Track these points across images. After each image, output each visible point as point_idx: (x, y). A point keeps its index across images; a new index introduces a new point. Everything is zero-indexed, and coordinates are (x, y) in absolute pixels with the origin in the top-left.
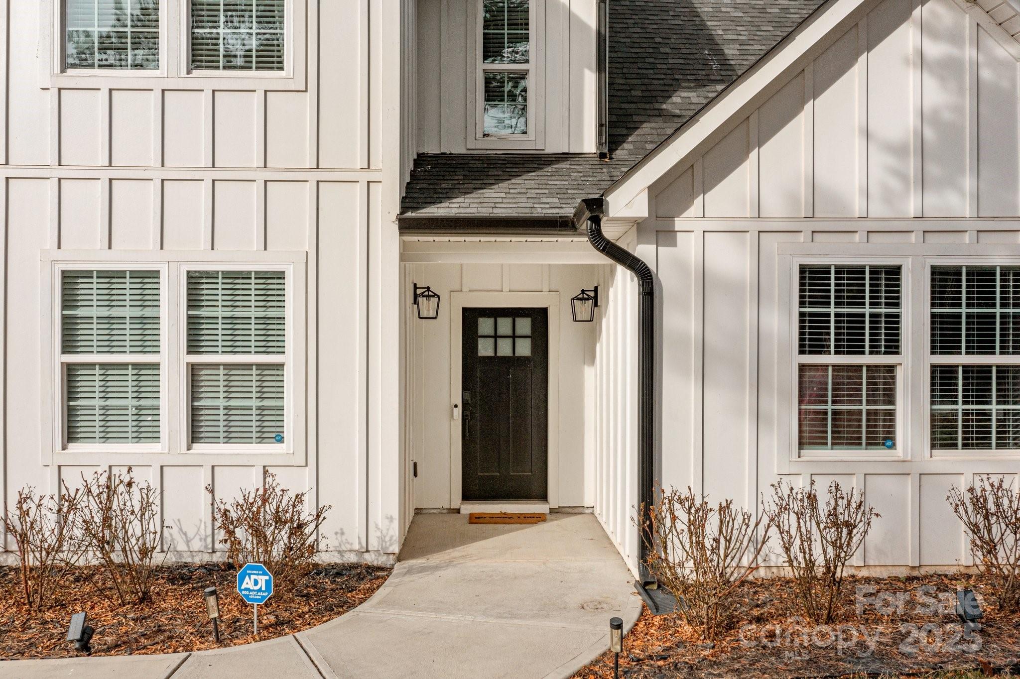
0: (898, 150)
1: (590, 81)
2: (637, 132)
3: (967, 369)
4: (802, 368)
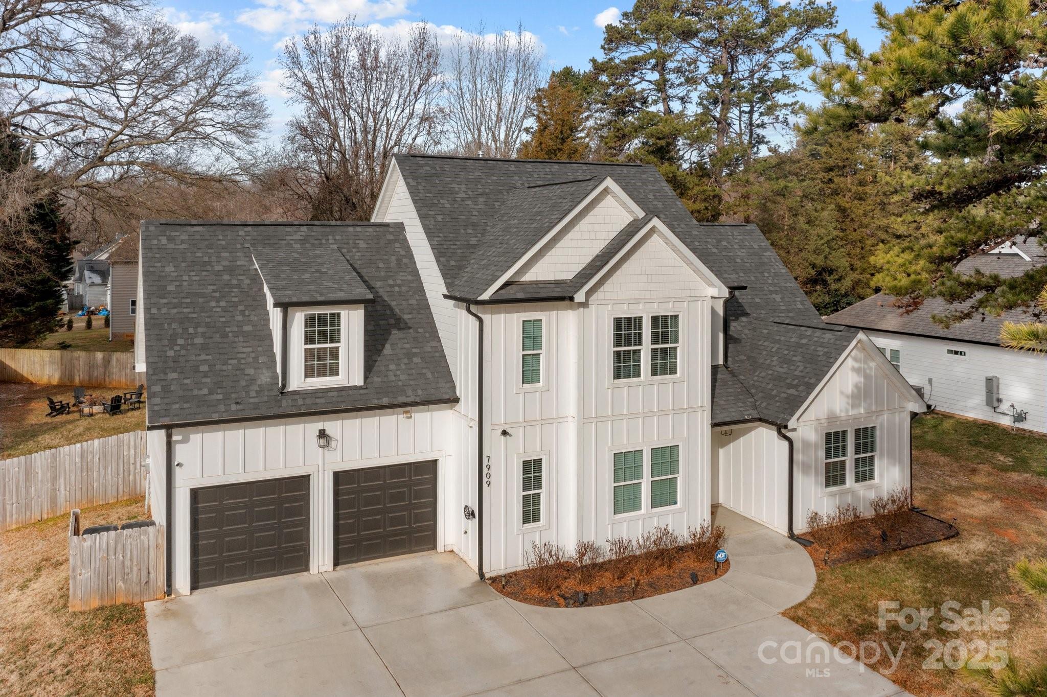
0: (848, 396)
3: (862, 458)
4: (826, 464)
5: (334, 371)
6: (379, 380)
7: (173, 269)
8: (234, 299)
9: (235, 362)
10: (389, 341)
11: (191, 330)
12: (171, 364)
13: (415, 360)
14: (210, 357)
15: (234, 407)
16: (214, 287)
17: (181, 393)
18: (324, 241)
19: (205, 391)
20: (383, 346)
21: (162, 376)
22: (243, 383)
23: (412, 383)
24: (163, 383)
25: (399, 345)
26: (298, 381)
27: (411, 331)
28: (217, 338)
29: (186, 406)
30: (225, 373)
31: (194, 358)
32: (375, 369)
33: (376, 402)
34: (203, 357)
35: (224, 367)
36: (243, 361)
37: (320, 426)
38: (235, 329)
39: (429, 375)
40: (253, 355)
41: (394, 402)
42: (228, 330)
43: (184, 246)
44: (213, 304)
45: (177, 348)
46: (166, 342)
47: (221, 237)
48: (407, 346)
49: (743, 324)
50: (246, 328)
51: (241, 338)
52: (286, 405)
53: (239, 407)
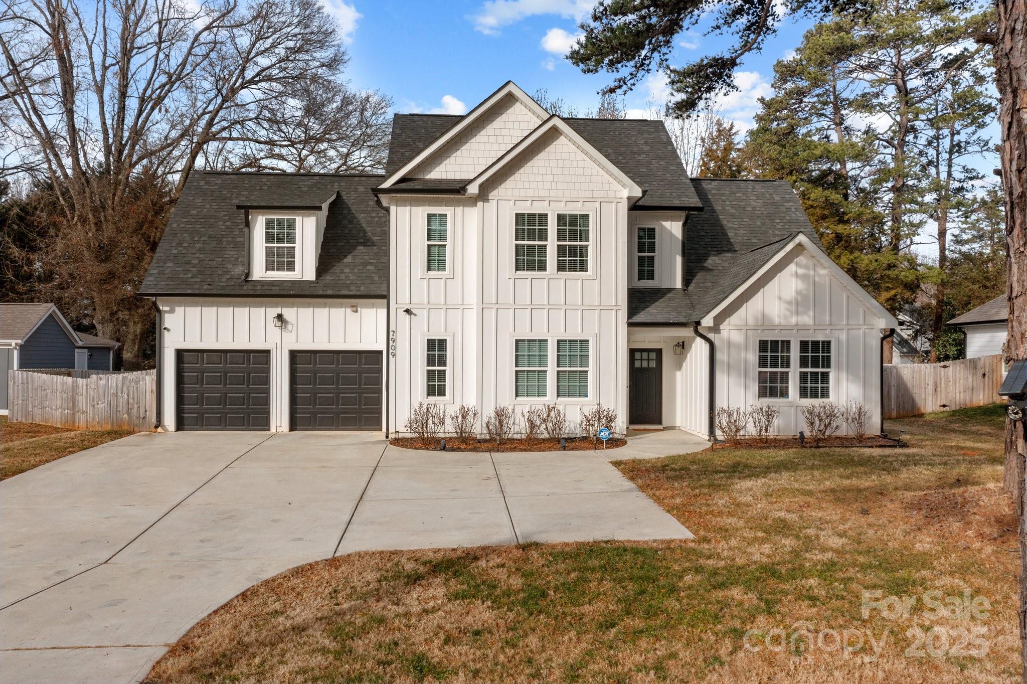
0: (789, 303)
1: (679, 260)
2: (696, 278)
3: (811, 373)
4: (760, 372)
5: (291, 267)
6: (331, 278)
7: (200, 201)
8: (238, 221)
9: (221, 259)
10: (352, 254)
11: (196, 239)
12: (172, 258)
13: (368, 267)
14: (202, 256)
15: (206, 287)
16: (226, 213)
17: (171, 276)
18: (329, 187)
19: (189, 276)
20: (345, 256)
21: (162, 265)
22: (220, 273)
23: (358, 282)
24: (161, 269)
25: (360, 257)
26: (259, 272)
27: (375, 248)
28: (214, 244)
29: (170, 283)
30: (208, 266)
31: (190, 255)
32: (331, 271)
33: (321, 293)
34: (198, 255)
35: (210, 263)
36: (226, 259)
37: (278, 311)
38: (230, 239)
39: (376, 278)
40: (236, 256)
41: (338, 293)
42: (224, 239)
43: (217, 187)
44: (221, 223)
45: (180, 249)
46: (174, 244)
47: (246, 182)
48: (367, 258)
49: (724, 259)
50: (238, 239)
51: (231, 246)
52: (247, 289)
53: (210, 287)
